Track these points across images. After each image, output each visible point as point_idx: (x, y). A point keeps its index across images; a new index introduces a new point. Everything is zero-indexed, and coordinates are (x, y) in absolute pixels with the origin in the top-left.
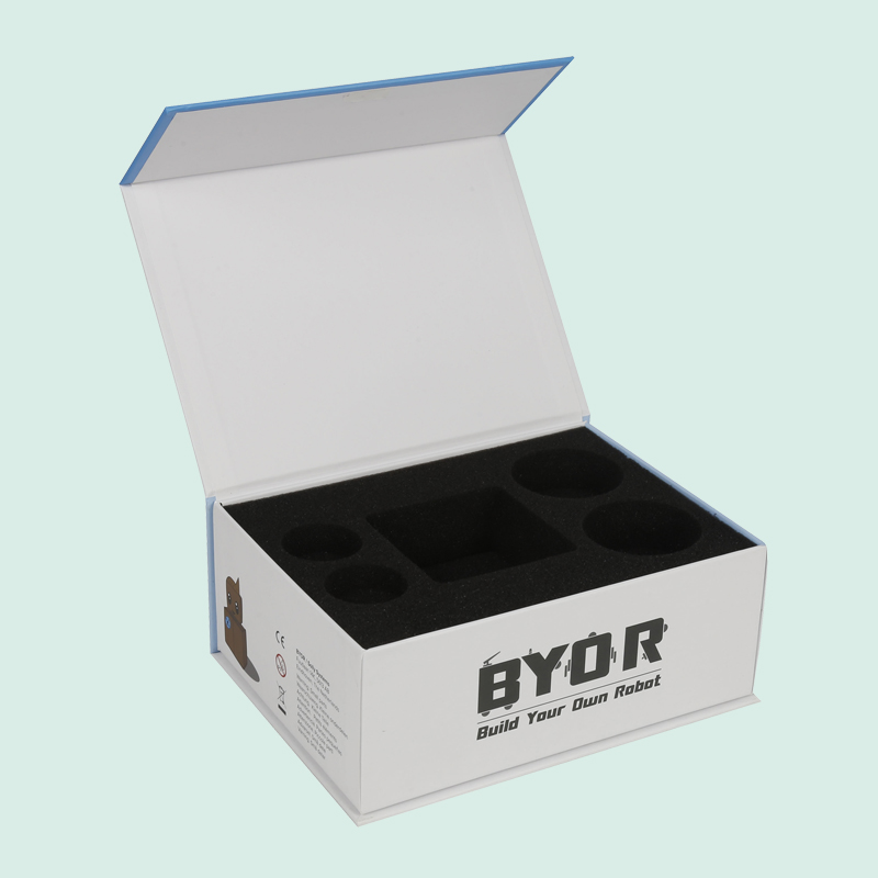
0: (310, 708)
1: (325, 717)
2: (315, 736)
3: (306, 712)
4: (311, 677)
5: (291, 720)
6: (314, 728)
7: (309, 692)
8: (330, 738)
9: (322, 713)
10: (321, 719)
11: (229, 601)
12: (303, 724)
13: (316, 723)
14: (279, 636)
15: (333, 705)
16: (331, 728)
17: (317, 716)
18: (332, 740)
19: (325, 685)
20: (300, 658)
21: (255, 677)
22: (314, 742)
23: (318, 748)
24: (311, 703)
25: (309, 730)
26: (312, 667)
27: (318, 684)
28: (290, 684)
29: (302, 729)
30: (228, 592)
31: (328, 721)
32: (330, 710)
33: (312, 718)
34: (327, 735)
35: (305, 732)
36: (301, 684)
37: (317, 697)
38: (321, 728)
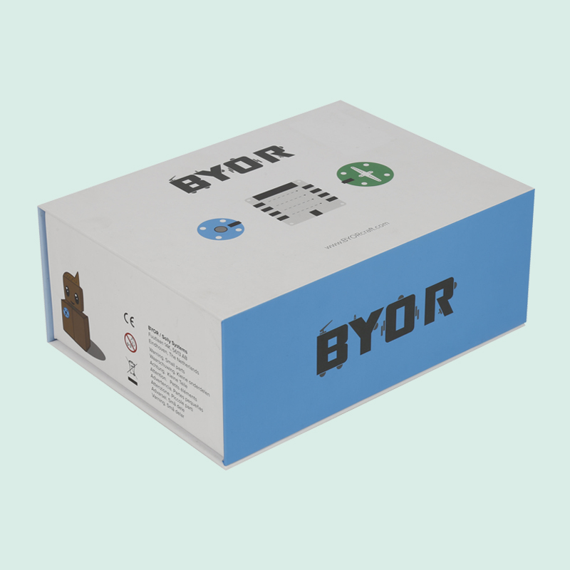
0: (165, 375)
1: (183, 381)
2: (172, 399)
3: (161, 379)
4: (166, 349)
5: (144, 388)
6: (171, 392)
7: (164, 362)
8: (189, 398)
9: (179, 378)
10: (178, 384)
11: (67, 293)
12: (158, 390)
13: (173, 387)
14: (128, 318)
15: (192, 369)
16: (191, 389)
17: (174, 381)
18: (191, 399)
19: (182, 353)
20: (152, 333)
21: (101, 356)
22: (171, 404)
23: (176, 408)
24: (166, 371)
25: (165, 394)
26: (167, 339)
27: (174, 354)
28: (142, 358)
29: (157, 395)
30: (65, 286)
31: (187, 384)
32: (189, 374)
33: (168, 383)
34: (186, 396)
35: (160, 397)
36: (155, 356)
37: (173, 364)
38: (179, 391)
